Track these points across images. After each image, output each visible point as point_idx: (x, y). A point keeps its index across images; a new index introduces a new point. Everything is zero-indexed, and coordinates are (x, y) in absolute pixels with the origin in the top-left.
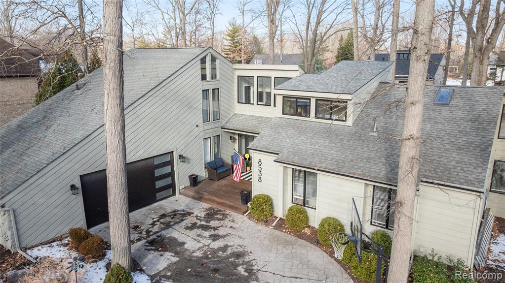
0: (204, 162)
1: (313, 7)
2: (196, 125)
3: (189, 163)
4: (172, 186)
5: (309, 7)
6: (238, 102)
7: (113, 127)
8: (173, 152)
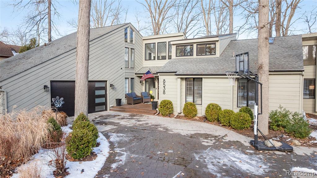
0: (124, 93)
1: (181, 29)
2: (120, 68)
3: (116, 91)
4: (105, 104)
5: (179, 29)
6: (145, 60)
7: (83, 30)
8: (106, 81)
